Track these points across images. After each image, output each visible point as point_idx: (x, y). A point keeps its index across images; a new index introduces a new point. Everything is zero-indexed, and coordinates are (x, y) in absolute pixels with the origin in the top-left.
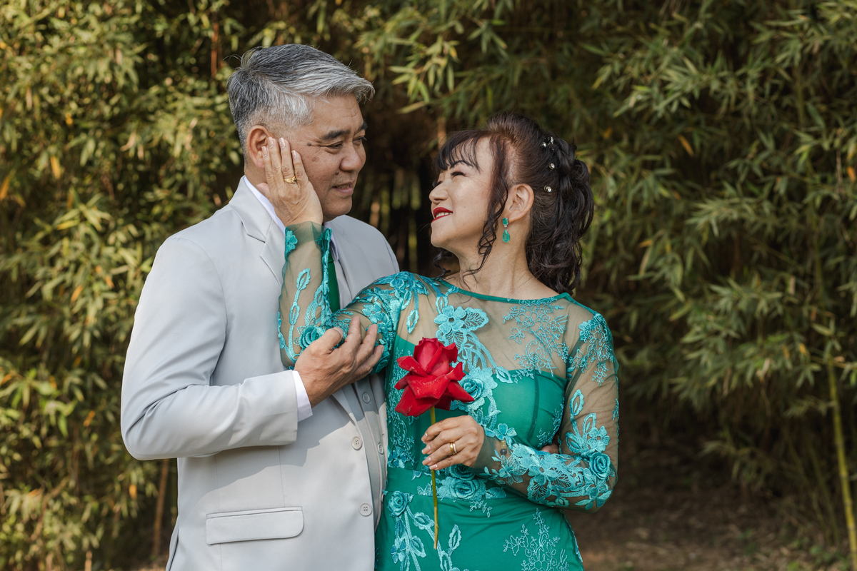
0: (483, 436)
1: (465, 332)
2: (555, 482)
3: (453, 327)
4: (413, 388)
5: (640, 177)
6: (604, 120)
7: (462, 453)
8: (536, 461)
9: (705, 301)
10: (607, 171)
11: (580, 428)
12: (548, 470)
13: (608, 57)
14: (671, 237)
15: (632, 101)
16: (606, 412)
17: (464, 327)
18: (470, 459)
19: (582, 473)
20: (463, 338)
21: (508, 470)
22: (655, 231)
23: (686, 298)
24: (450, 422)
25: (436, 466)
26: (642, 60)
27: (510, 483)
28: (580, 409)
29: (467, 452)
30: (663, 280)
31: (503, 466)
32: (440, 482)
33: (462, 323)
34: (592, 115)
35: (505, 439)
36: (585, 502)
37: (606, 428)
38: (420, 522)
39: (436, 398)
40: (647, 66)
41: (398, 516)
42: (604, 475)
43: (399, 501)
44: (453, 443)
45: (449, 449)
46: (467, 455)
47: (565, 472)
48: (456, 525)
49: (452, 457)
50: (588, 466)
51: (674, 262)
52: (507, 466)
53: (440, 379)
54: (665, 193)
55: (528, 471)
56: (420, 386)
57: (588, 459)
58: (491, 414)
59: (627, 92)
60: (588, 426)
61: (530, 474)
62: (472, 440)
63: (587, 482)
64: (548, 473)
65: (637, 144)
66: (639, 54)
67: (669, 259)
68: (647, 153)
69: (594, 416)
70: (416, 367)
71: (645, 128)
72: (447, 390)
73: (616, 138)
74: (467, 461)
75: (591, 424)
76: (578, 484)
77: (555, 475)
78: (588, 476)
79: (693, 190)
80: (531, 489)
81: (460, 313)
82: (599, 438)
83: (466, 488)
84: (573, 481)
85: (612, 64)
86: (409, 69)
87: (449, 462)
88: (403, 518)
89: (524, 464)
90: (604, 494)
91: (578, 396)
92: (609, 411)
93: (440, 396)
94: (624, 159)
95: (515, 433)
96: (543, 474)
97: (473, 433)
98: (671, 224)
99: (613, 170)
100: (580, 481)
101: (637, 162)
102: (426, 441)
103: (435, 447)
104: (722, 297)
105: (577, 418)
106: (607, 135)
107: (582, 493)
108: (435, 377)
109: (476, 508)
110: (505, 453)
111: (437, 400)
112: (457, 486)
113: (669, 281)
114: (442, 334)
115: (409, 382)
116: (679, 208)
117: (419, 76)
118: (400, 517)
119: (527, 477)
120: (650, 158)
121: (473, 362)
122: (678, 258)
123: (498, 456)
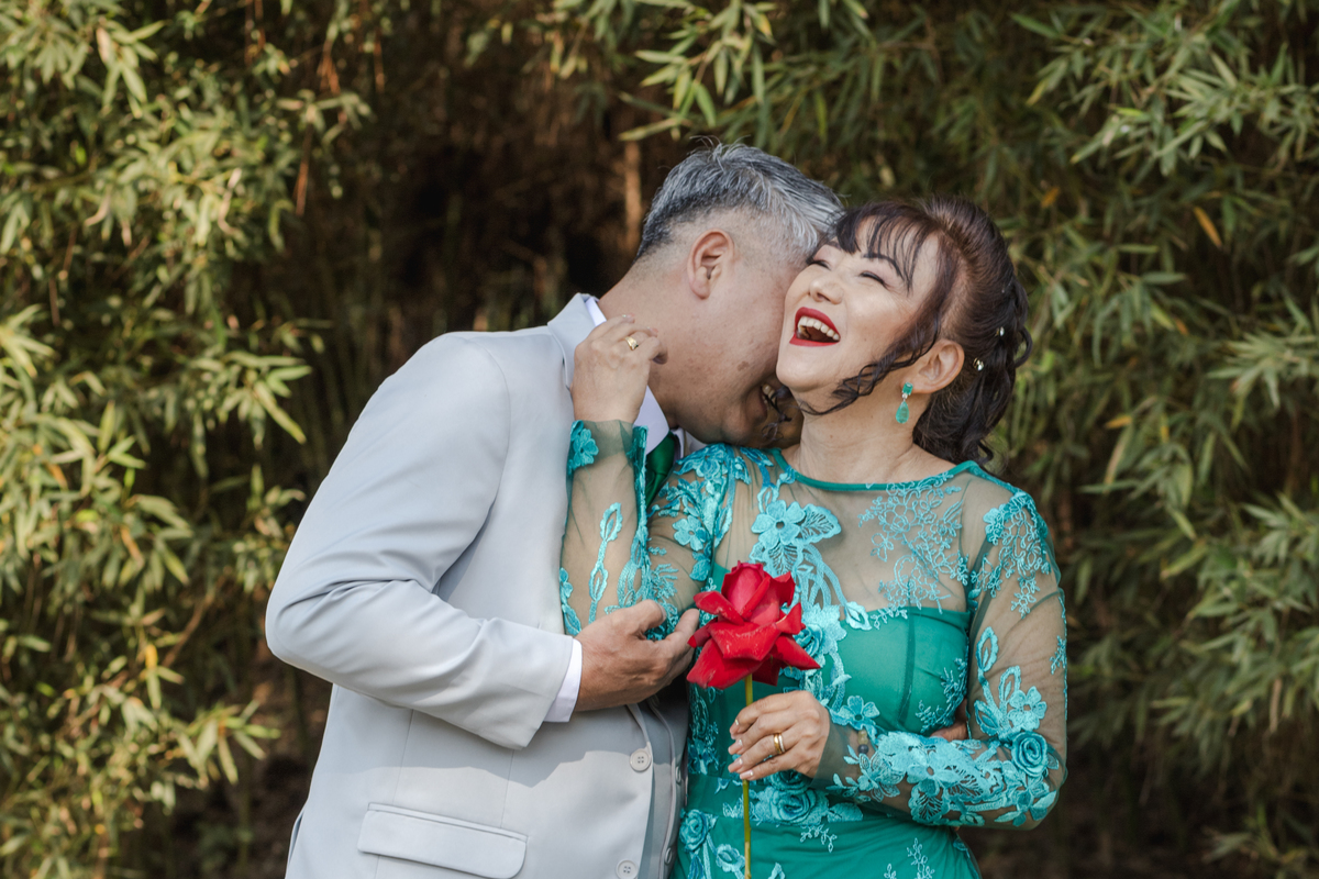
0: (828, 725)
1: (800, 544)
2: (955, 788)
3: (782, 538)
4: (719, 642)
5: (1116, 288)
6: (1044, 166)
7: (793, 751)
8: (919, 756)
9: (1234, 541)
10: (1052, 273)
11: (995, 693)
12: (942, 770)
13: (1061, 43)
14: (1169, 410)
15: (1107, 137)
16: (1037, 661)
17: (799, 536)
18: (807, 762)
19: (1000, 770)
20: (796, 556)
21: (873, 777)
22: (1137, 398)
23: (1199, 532)
24: (774, 702)
25: (751, 773)
26: (1128, 53)
27: (879, 797)
28: (993, 659)
29: (802, 750)
30: (1151, 497)
31: (863, 771)
32: (755, 795)
33: (798, 529)
34: (1021, 158)
35: (864, 728)
36: (1010, 816)
37: (1038, 690)
38: (725, 860)
39: (757, 658)
40: (1140, 66)
41: (694, 851)
42: (1039, 770)
43: (697, 826)
44: (778, 734)
45: (773, 745)
46: (804, 756)
47: (970, 771)
48: (777, 865)
49: (776, 759)
50: (1010, 758)
51: (1175, 459)
52: (870, 770)
53: (765, 629)
54: (1164, 320)
55: (906, 775)
56: (731, 639)
57: (1011, 744)
58: (836, 682)
59: (1099, 117)
60: (1008, 688)
61: (910, 780)
62: (810, 730)
63: (1009, 784)
64: (941, 776)
65: (1108, 220)
66: (1122, 40)
67: (1166, 456)
68: (1128, 238)
69: (1016, 671)
70: (726, 608)
71: (1125, 189)
72: (774, 650)
73: (1067, 209)
74: (801, 764)
75: (1013, 685)
76: (995, 789)
77: (954, 778)
78: (1010, 772)
79: (1212, 316)
80: (915, 802)
81: (794, 513)
82: (1027, 707)
83: (795, 804)
84: (985, 785)
85: (1067, 55)
86: (674, 56)
87: (772, 766)
88: (701, 854)
89: (898, 767)
90: (1043, 799)
91: (989, 638)
92: (1044, 658)
93: (763, 657)
94: (1084, 251)
95: (876, 712)
96: (933, 778)
97: (812, 718)
98: (1168, 383)
99: (1062, 272)
100: (997, 785)
101: (1109, 259)
102: (736, 733)
103: (749, 742)
104: (1270, 529)
105: (988, 677)
106: (1048, 201)
107: (1003, 803)
108: (756, 626)
109: (810, 836)
110: (866, 752)
111: (758, 662)
112: (781, 801)
113: (1165, 497)
114: (764, 549)
115: (713, 632)
116: (1187, 352)
117: (694, 71)
118: (697, 852)
119: (906, 785)
120: (1134, 248)
121: (809, 596)
122: (1182, 453)
123: (854, 755)
